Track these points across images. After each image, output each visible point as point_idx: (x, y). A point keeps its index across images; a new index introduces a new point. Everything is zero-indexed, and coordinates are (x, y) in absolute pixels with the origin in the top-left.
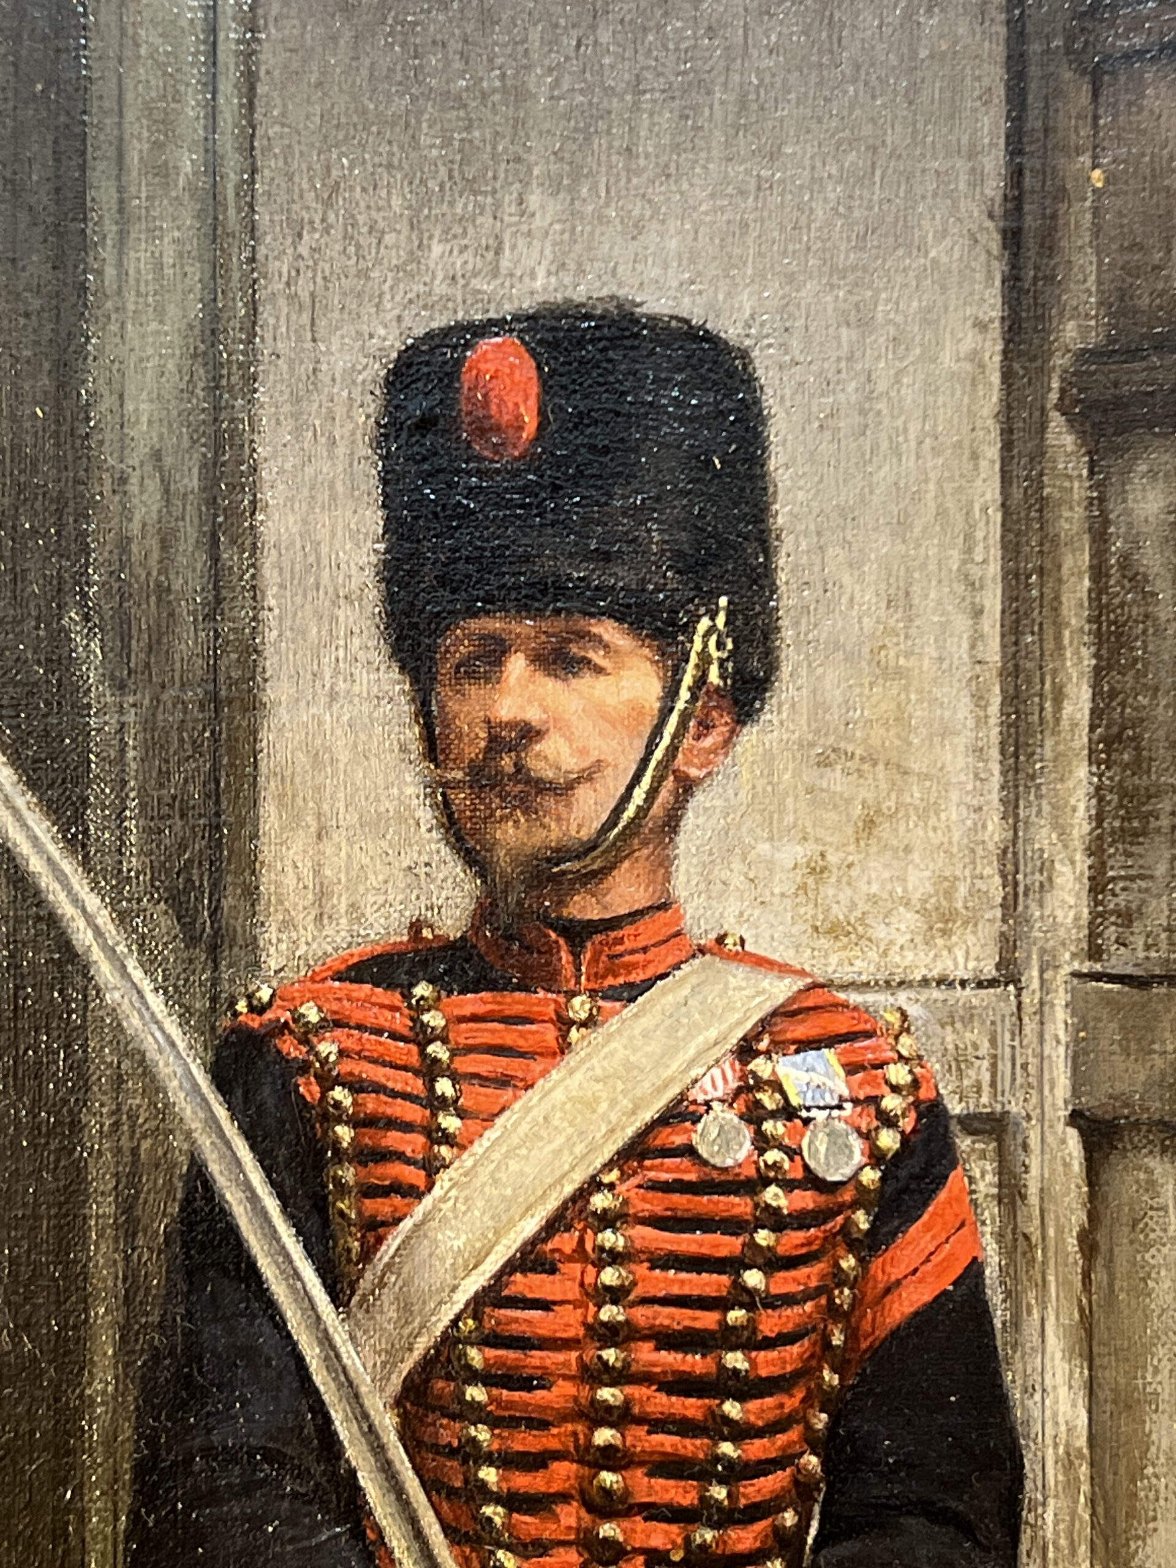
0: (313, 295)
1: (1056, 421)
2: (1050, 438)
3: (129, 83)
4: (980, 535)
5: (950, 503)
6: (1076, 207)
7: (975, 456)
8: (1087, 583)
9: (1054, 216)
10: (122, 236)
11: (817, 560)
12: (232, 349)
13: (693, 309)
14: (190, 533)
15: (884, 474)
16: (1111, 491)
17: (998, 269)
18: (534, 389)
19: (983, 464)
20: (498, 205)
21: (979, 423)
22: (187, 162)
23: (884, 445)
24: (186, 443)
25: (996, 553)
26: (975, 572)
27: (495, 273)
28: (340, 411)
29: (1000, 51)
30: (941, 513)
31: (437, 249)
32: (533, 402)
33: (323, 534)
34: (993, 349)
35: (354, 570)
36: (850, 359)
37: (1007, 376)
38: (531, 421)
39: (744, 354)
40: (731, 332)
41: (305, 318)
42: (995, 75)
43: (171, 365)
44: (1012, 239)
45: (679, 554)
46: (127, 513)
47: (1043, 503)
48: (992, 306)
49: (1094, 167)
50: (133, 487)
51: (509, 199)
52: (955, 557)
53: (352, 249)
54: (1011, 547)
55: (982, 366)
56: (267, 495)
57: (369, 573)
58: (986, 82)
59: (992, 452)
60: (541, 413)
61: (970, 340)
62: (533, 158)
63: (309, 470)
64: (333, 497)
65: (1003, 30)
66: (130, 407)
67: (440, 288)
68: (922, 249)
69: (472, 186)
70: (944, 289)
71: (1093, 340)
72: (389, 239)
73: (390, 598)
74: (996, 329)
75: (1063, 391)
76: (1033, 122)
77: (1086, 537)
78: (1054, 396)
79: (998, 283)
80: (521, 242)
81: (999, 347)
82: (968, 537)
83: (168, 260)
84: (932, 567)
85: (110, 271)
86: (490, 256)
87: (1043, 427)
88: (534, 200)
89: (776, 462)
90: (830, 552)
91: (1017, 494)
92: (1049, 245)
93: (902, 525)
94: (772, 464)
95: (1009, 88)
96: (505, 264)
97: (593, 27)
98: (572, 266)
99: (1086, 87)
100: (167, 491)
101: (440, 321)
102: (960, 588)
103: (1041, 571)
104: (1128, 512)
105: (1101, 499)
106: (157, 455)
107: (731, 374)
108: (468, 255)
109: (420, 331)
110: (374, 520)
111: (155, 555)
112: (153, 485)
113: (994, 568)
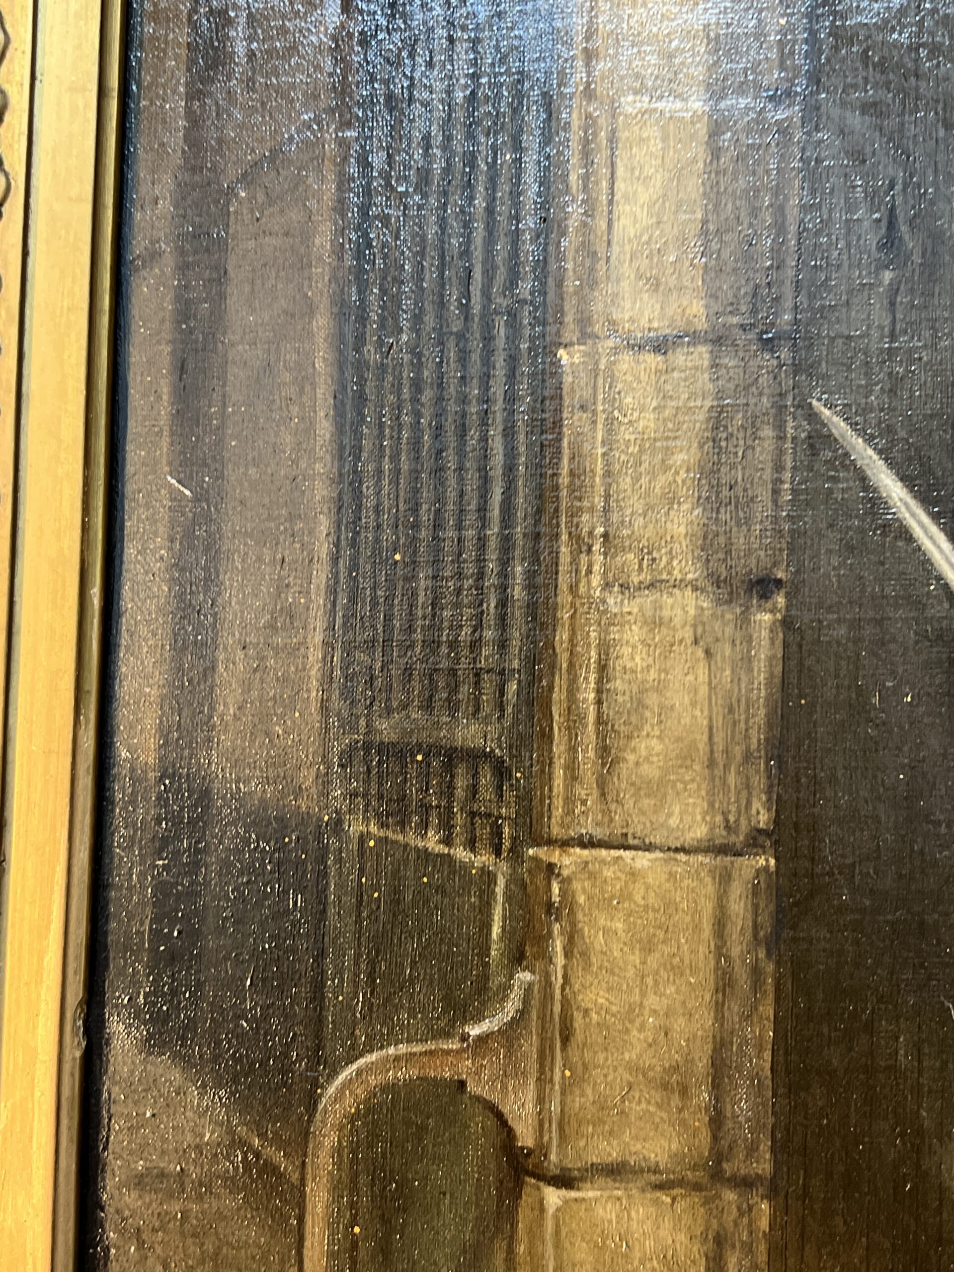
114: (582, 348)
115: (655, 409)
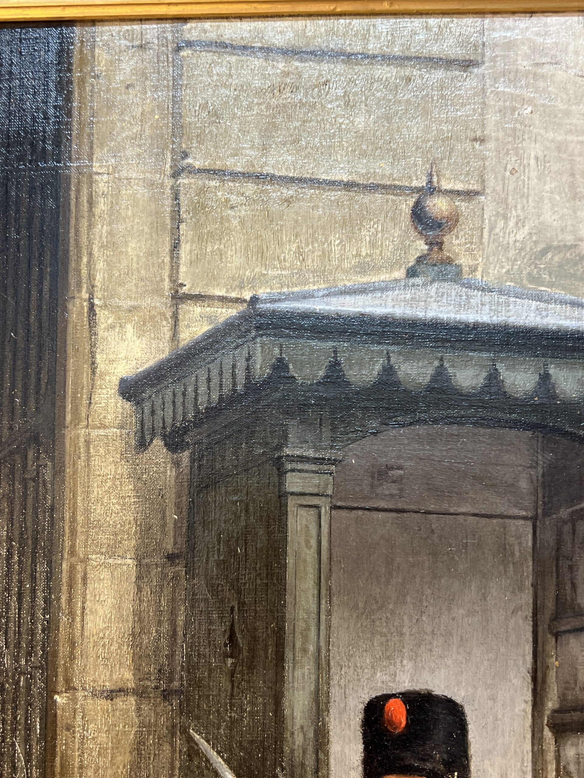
0: (345, 685)
1: (546, 729)
2: (545, 733)
3: (296, 626)
4: (526, 759)
5: (518, 750)
6: (551, 672)
7: (524, 738)
8: (554, 773)
9: (545, 673)
10: (294, 667)
11: (482, 764)
12: (323, 698)
13: (449, 694)
14: (310, 749)
15: (500, 741)
16: (561, 748)
17: (531, 687)
18: (405, 713)
19: (527, 740)
20: (395, 663)
21: (526, 728)
22: (312, 648)
23: (500, 733)
24: (310, 724)
25: (530, 764)
26: (524, 769)
27: (394, 681)
28: (352, 717)
29: (531, 629)
30: (515, 752)
31: (379, 674)
32: (405, 717)
33: (347, 751)
34: (529, 709)
35: (355, 761)
36: (491, 709)
37: (533, 716)
38: (404, 722)
39: (462, 707)
40: (458, 700)
41: (343, 691)
42: (529, 636)
43: (306, 702)
44: (534, 679)
45: (443, 760)
46: (294, 743)
47: (542, 750)
48: (529, 697)
49: (556, 660)
50: (296, 736)
51: (398, 661)
52: (519, 764)
53: (356, 673)
54: (534, 763)
55: (526, 713)
56: (331, 739)
57: (360, 762)
58: (527, 637)
59: (529, 736)
60: (407, 719)
61: (523, 705)
62: (405, 651)
63: (343, 733)
64: (350, 740)
65: (532, 623)
66: (295, 714)
67: (379, 684)
68: (510, 681)
69: (388, 658)
70: (516, 692)
71: (557, 706)
72: (366, 671)
73: (365, 769)
74: (530, 703)
75: (548, 721)
76: (540, 649)
77: (554, 761)
78: (546, 722)
79: (530, 690)
80: (401, 673)
81: (531, 708)
82: (523, 759)
83: (306, 674)
84: (513, 767)
85: (291, 676)
86: (393, 676)
87: (543, 731)
88: (405, 662)
89: (471, 736)
90: (485, 762)
91: (536, 748)
92: (544, 681)
93: (505, 755)
94: (469, 737)
95: (533, 638)
96: (397, 679)
97: (421, 616)
98: (415, 680)
99: (554, 640)
100: (305, 737)
101: (380, 694)
102: (520, 773)
103: (542, 769)
104: (566, 754)
105: (558, 750)
106: (302, 727)
107: (458, 711)
108: (387, 676)
109: (374, 696)
110: (361, 747)
111: (301, 755)
112: (301, 736)
113: (530, 768)
114: (67, 695)
115: (106, 731)
